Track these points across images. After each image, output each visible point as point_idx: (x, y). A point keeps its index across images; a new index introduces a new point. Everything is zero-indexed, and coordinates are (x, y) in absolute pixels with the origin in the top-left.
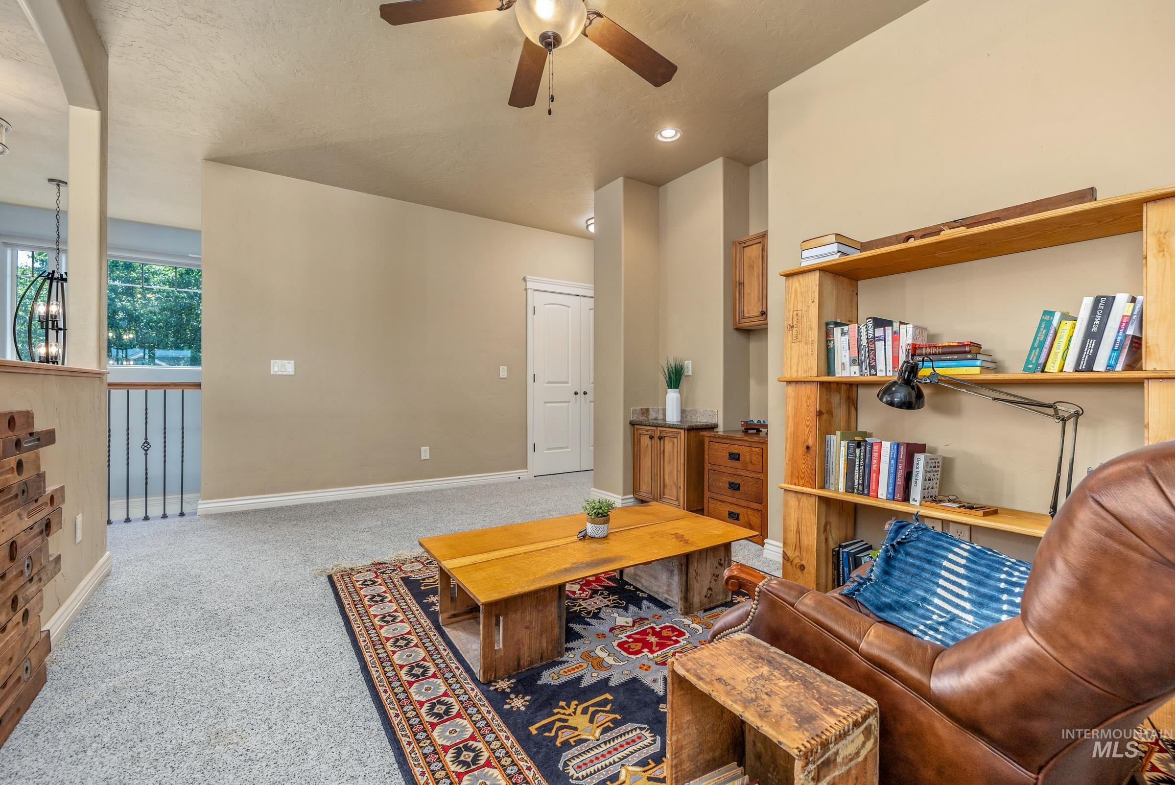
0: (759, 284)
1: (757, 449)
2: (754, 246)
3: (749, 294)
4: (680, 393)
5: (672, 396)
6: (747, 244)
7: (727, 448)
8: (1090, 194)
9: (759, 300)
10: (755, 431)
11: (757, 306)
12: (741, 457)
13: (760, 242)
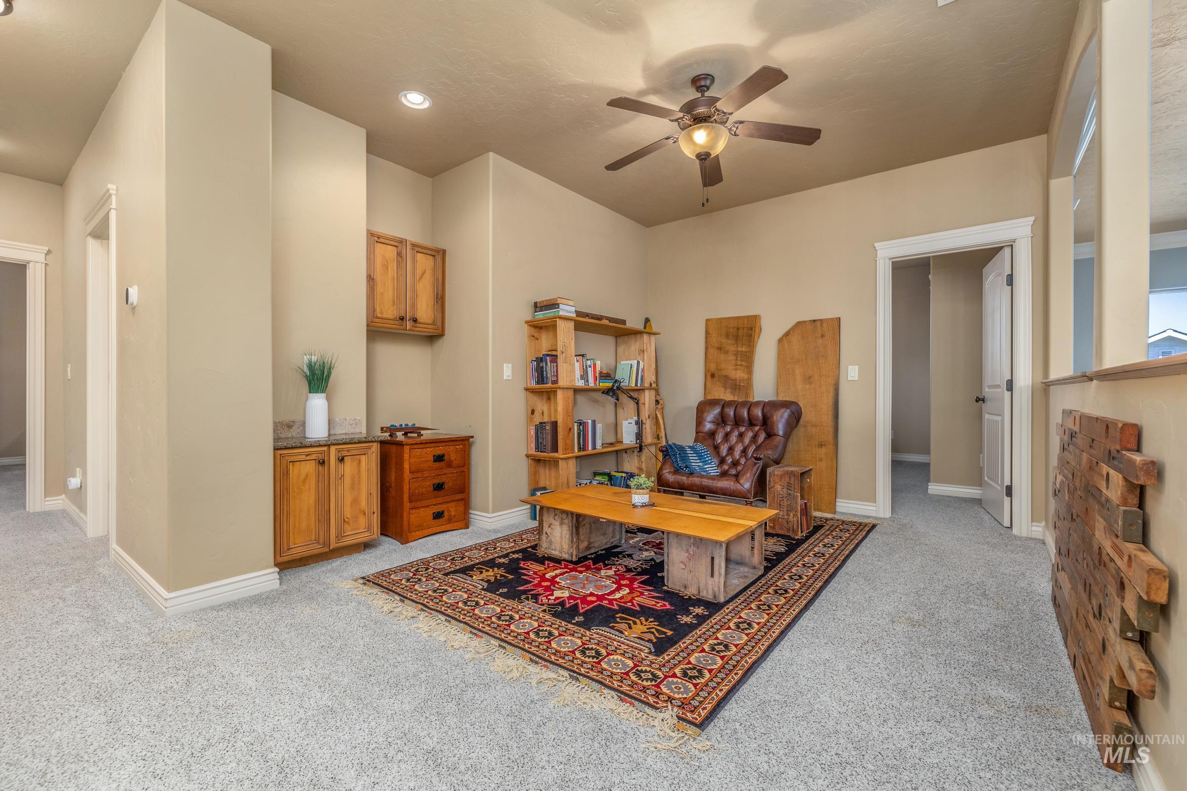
0: (394, 287)
1: (461, 446)
2: (389, 246)
3: (382, 294)
4: (328, 399)
5: (317, 404)
6: (381, 240)
7: (431, 451)
8: (623, 322)
9: (394, 303)
10: (416, 435)
11: (392, 309)
12: (446, 457)
13: (397, 247)
